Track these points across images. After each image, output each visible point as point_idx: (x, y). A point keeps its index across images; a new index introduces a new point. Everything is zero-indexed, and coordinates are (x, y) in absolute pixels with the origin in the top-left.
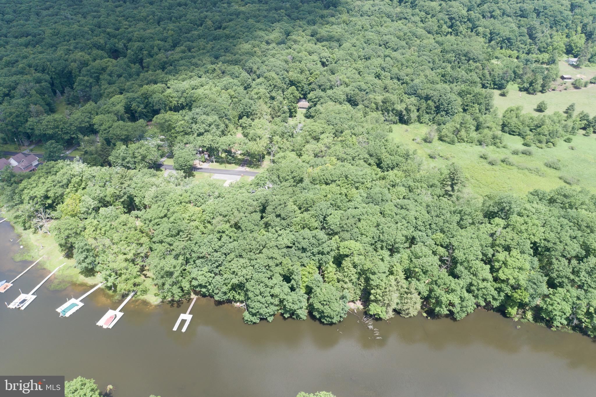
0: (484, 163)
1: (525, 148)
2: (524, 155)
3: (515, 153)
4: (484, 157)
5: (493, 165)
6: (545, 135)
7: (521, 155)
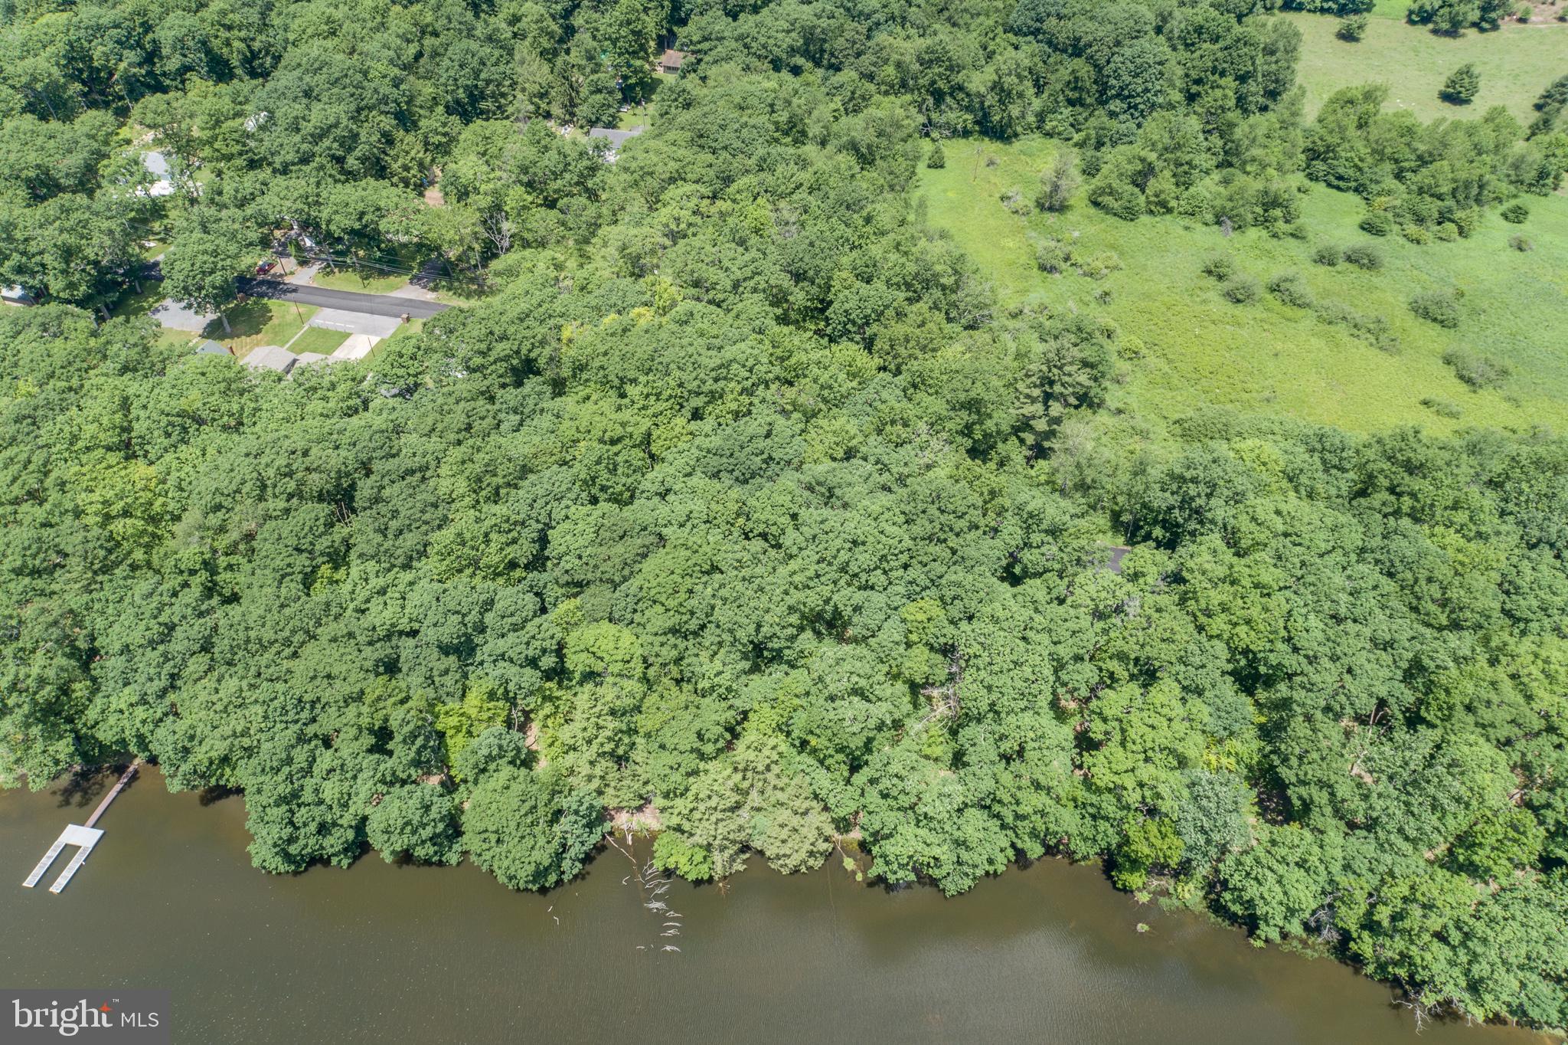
0: (1212, 295)
1: (1363, 240)
2: (1351, 267)
3: (1325, 259)
4: (1215, 272)
5: (1239, 301)
6: (1440, 197)
7: (1342, 265)
